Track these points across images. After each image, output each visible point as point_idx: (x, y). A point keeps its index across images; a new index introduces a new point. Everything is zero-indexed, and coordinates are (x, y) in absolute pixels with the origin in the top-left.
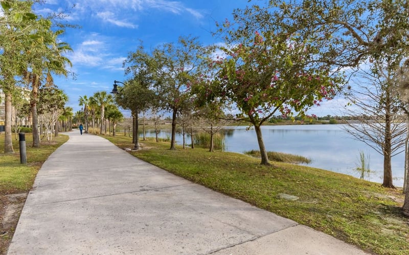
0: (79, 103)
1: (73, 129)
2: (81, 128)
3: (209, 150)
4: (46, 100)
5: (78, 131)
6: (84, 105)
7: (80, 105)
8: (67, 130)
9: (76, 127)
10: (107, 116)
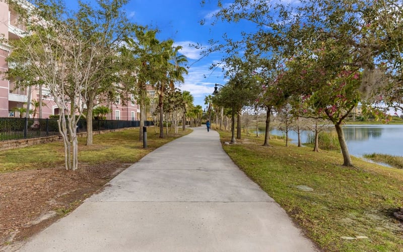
0: (205, 102)
1: (202, 125)
2: (207, 124)
3: (313, 149)
4: (173, 101)
5: (205, 126)
6: (209, 103)
7: (205, 104)
8: (197, 125)
9: (203, 123)
10: (226, 113)
